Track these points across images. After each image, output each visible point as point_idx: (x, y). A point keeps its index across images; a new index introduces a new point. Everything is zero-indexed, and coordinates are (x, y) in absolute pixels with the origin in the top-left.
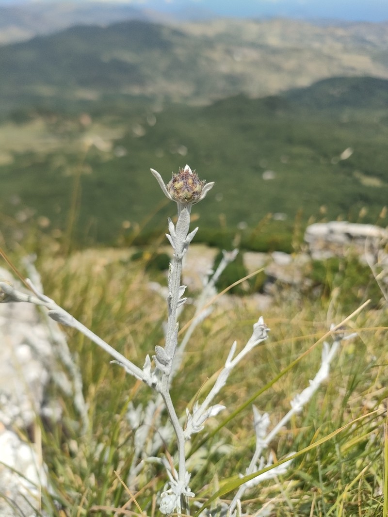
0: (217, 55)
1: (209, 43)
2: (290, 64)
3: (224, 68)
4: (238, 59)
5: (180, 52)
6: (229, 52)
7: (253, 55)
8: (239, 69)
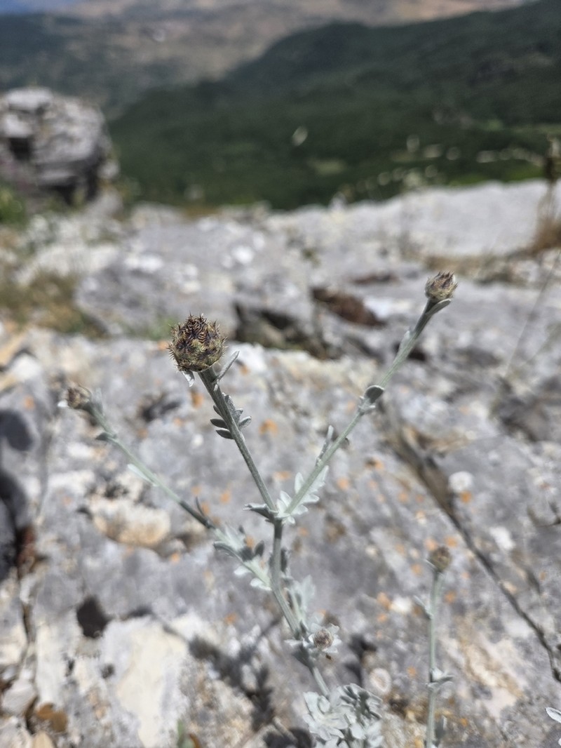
0: (129, 40)
1: (114, 25)
2: (234, 30)
3: (145, 57)
4: (161, 39)
5: (76, 48)
6: (146, 32)
7: (180, 28)
8: (165, 53)
